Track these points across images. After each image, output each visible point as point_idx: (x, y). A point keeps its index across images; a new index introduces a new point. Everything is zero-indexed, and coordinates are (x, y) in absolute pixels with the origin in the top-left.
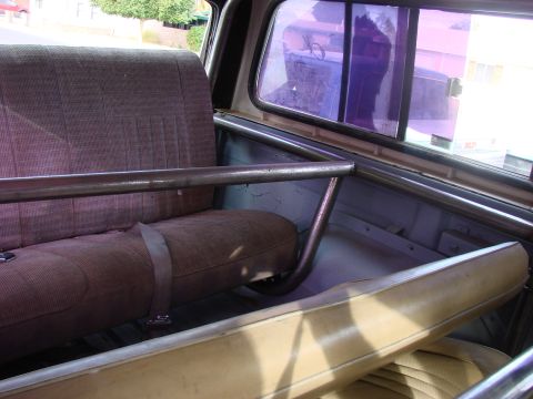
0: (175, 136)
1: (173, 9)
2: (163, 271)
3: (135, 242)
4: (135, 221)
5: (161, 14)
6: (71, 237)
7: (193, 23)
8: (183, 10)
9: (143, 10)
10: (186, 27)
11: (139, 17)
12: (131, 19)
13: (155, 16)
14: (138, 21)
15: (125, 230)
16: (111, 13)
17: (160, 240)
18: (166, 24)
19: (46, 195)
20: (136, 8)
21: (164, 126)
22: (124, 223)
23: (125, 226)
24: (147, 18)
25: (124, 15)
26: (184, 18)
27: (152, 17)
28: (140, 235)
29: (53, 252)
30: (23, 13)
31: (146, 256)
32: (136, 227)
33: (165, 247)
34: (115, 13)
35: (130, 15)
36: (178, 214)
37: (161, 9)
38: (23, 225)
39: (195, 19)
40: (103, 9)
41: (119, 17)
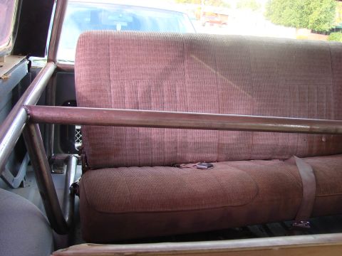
0: (325, 100)
1: (318, 21)
2: (309, 190)
3: (292, 168)
4: (291, 155)
5: (310, 25)
6: (249, 160)
7: (332, 30)
8: (326, 22)
9: (299, 22)
10: (327, 33)
11: (295, 27)
12: (290, 28)
13: (306, 26)
14: (294, 29)
15: (284, 160)
16: (277, 24)
17: (309, 170)
18: (313, 31)
19: (240, 127)
20: (293, 21)
21: (318, 93)
22: (284, 155)
23: (284, 157)
24: (300, 27)
25: (285, 26)
26: (326, 27)
27: (304, 27)
28: (295, 164)
29: (237, 167)
30: (224, 25)
31: (299, 179)
32: (292, 158)
33: (313, 175)
34: (280, 24)
35: (290, 25)
36: (320, 154)
37: (311, 21)
38: (220, 148)
39: (334, 27)
40: (272, 22)
41: (283, 26)
